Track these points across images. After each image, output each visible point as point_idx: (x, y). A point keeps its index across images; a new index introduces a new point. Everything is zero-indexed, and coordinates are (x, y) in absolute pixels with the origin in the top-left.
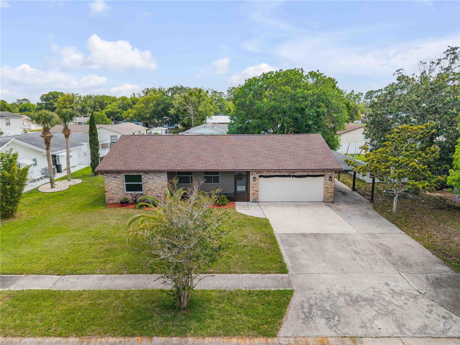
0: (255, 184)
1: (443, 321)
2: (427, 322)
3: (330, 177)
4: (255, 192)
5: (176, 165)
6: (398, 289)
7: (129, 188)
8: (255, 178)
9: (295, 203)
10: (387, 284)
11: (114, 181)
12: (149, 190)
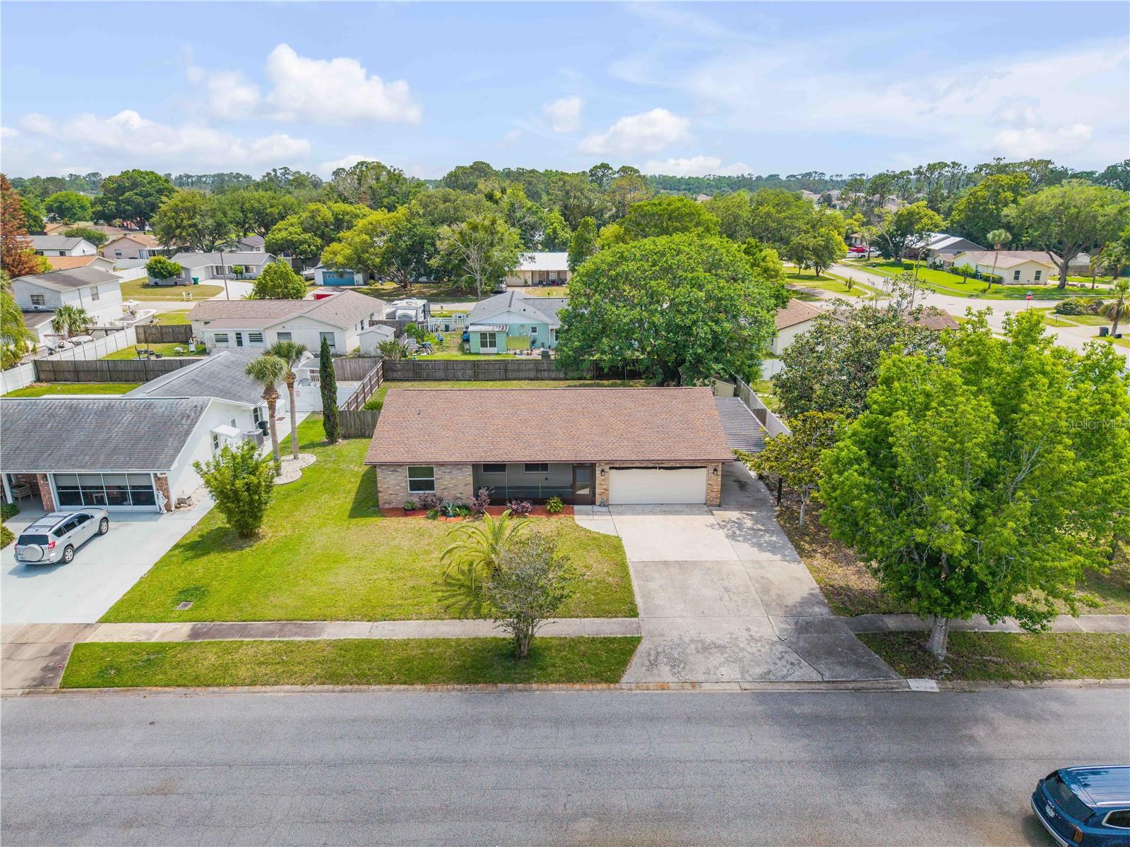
0: (603, 480)
1: (789, 666)
2: (772, 668)
3: (714, 470)
4: (603, 491)
5: (486, 452)
6: (757, 636)
7: (415, 486)
8: (603, 471)
9: (663, 508)
10: (748, 630)
11: (393, 477)
12: (444, 489)
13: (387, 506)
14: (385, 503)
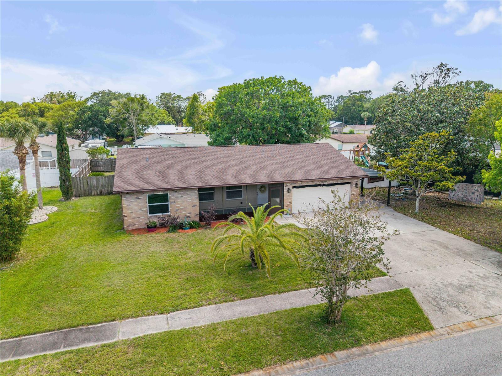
0: (289, 196)
3: (356, 184)
4: (289, 204)
5: (208, 180)
6: (481, 275)
8: (289, 189)
10: (470, 272)
11: (135, 203)
12: (177, 210)
13: (131, 228)
14: (129, 226)
